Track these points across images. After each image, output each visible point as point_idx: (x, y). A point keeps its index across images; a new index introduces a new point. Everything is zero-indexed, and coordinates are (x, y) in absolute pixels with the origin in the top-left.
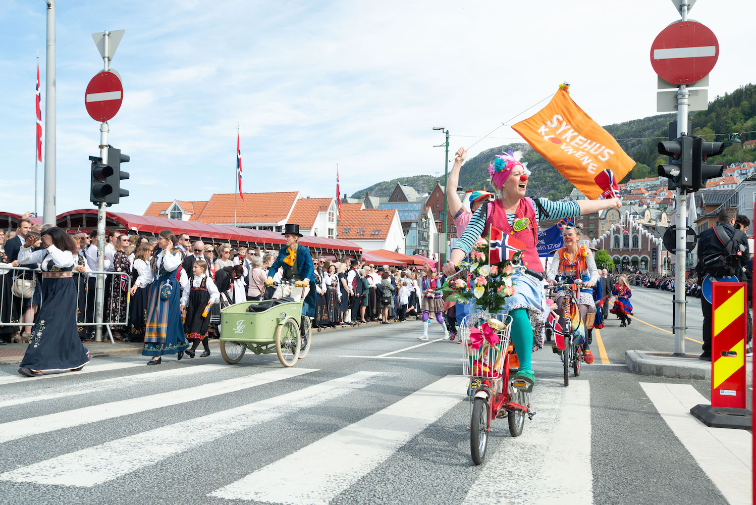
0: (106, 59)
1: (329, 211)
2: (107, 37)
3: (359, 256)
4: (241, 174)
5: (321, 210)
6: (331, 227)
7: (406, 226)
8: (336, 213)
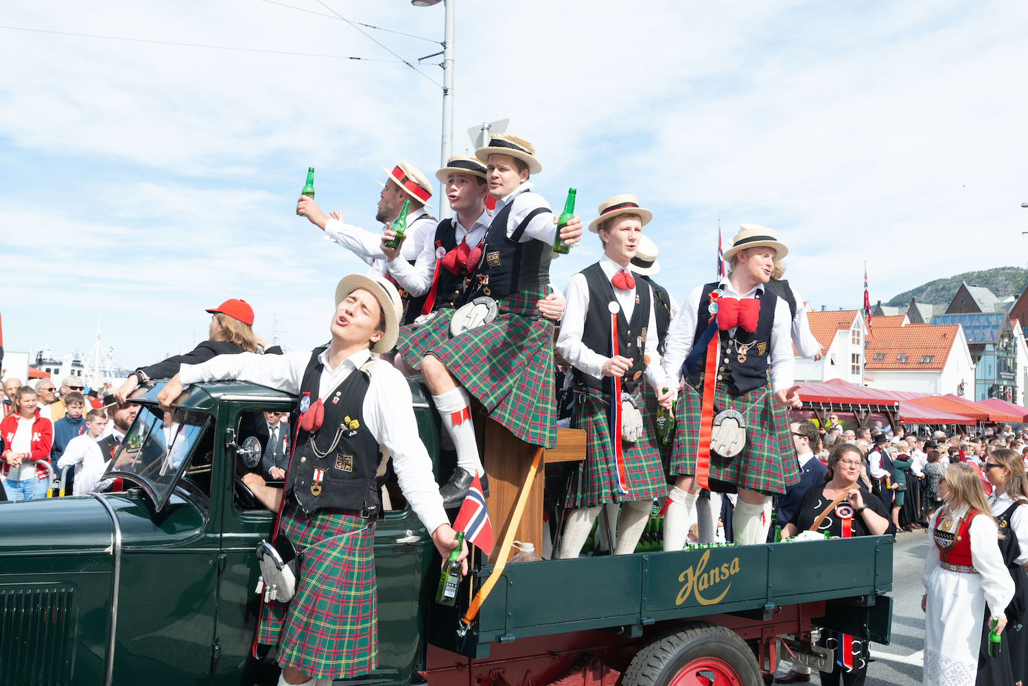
1: (852, 328)
3: (894, 413)
5: (841, 328)
6: (856, 352)
7: (976, 350)
8: (864, 332)
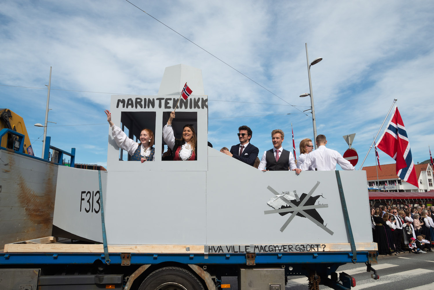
0: (350, 145)
1: (427, 170)
2: (349, 137)
4: (379, 159)
5: (422, 170)
6: (430, 179)
8: (432, 171)
